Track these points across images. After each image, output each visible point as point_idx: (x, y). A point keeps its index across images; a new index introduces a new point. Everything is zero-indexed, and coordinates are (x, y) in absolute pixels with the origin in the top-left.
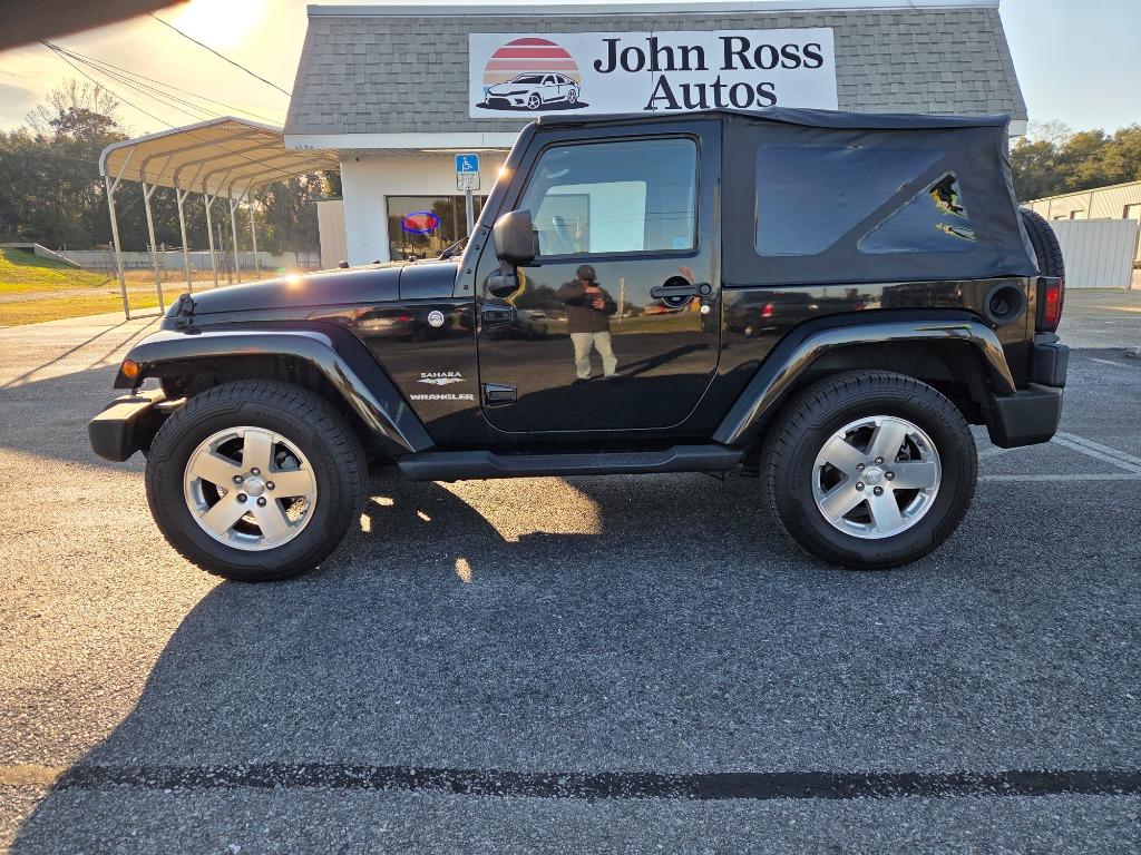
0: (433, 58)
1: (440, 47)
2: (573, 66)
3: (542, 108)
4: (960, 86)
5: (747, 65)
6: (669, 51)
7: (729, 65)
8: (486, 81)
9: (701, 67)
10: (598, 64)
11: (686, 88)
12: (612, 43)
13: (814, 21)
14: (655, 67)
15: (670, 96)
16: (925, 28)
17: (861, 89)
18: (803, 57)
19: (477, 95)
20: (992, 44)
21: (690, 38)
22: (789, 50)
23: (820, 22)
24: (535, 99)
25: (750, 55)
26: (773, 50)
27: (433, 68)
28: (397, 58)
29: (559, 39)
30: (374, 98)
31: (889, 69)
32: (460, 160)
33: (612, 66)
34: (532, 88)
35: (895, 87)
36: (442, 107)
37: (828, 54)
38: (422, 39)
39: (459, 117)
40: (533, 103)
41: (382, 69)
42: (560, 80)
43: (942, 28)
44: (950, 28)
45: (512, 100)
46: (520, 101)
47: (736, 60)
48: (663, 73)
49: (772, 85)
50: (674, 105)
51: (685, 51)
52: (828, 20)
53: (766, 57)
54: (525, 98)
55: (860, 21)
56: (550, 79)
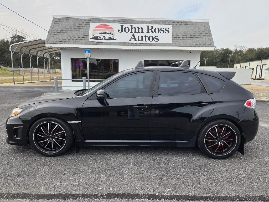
0: (81, 28)
1: (83, 25)
2: (113, 31)
3: (106, 40)
4: (199, 39)
5: (152, 32)
6: (135, 28)
7: (148, 32)
8: (93, 33)
9: (142, 32)
10: (119, 31)
11: (139, 37)
12: (122, 26)
13: (168, 23)
14: (132, 32)
15: (135, 38)
16: (192, 26)
17: (178, 39)
18: (165, 31)
19: (91, 36)
20: (207, 30)
21: (140, 26)
22: (162, 29)
23: (169, 23)
24: (104, 38)
25: (153, 30)
26: (158, 29)
27: (81, 30)
28: (73, 27)
29: (111, 25)
30: (67, 36)
31: (184, 34)
32: (86, 51)
33: (122, 31)
34: (103, 35)
35: (185, 39)
36: (82, 39)
37: (171, 30)
38: (79, 23)
39: (86, 41)
40: (103, 38)
41: (69, 29)
42: (110, 34)
43: (196, 26)
44: (198, 26)
45: (99, 38)
46: (101, 38)
47: (150, 31)
48: (134, 33)
49: (158, 37)
50: (136, 40)
51: (139, 28)
52: (171, 23)
53: (157, 31)
54: (102, 37)
55: (178, 24)
56: (108, 33)
